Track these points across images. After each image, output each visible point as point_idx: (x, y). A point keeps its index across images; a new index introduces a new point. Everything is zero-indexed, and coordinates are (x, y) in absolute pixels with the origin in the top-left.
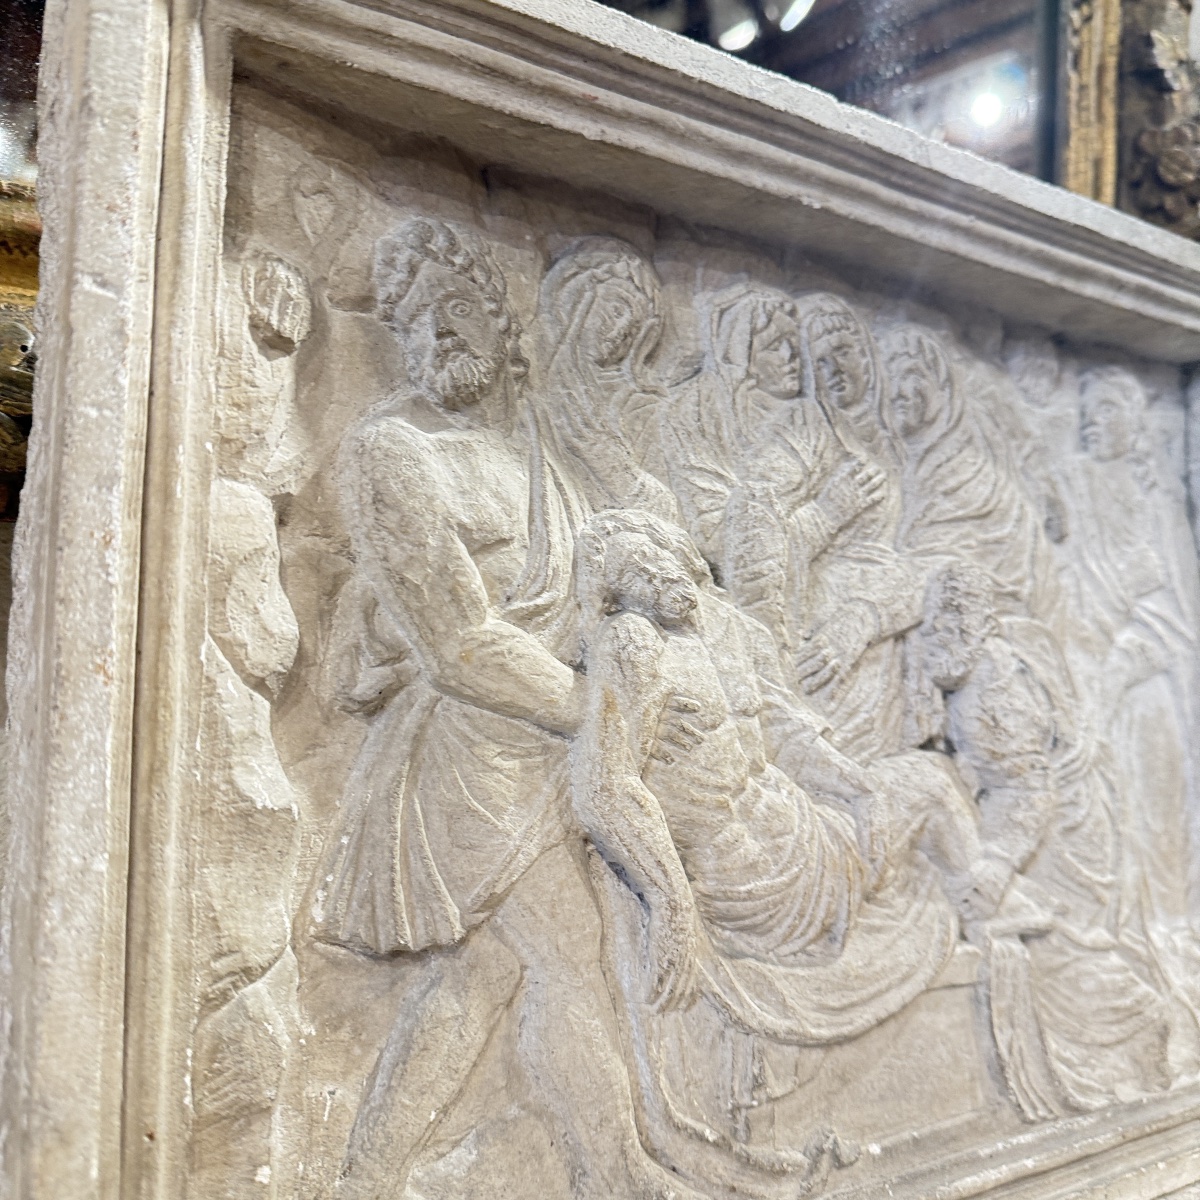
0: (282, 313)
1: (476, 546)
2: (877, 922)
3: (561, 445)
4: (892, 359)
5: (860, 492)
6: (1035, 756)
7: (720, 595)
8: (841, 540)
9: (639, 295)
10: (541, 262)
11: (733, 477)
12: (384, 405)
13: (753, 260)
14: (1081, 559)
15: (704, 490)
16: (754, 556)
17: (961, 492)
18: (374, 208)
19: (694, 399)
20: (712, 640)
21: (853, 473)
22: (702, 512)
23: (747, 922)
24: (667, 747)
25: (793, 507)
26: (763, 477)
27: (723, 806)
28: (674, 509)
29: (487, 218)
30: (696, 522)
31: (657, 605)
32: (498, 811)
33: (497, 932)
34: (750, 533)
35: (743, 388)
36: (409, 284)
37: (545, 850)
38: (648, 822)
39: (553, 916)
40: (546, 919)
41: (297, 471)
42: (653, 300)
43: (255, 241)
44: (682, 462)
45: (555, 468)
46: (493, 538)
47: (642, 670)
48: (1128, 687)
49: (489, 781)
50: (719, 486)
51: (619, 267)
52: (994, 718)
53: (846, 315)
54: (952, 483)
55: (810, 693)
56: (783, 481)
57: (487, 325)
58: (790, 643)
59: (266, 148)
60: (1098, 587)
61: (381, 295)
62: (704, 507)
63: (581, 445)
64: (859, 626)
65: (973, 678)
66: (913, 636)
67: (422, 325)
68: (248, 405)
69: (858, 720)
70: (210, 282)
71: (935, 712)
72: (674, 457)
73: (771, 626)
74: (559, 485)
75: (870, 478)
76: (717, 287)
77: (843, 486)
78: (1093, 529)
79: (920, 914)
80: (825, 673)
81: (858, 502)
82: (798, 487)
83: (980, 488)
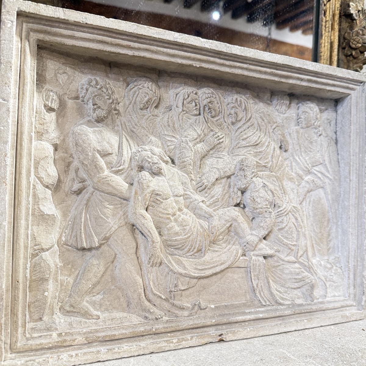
0: (52, 103)
1: (102, 155)
2: (216, 249)
3: (129, 130)
4: (228, 104)
5: (216, 140)
6: (267, 209)
7: (173, 167)
8: (211, 152)
9: (151, 92)
10: (125, 85)
11: (178, 137)
12: (81, 122)
13: (187, 80)
14: (293, 156)
15: (169, 140)
16: (183, 157)
17: (248, 139)
18: (79, 76)
19: (167, 117)
20: (168, 178)
21: (214, 135)
22: (168, 146)
23: (176, 247)
24: (153, 204)
25: (195, 144)
26: (186, 137)
27: (169, 218)
28: (160, 145)
29: (110, 75)
30: (167, 148)
31: (151, 169)
32: (108, 217)
33: (109, 246)
34: (182, 151)
35: (182, 114)
36: (87, 93)
37: (119, 227)
38: (146, 221)
39: (122, 242)
40: (120, 243)
41: (59, 138)
42: (155, 93)
43: (47, 86)
44: (163, 133)
45: (126, 136)
46: (107, 153)
47: (144, 185)
48: (309, 192)
49: (105, 210)
50: (173, 139)
51: (146, 85)
52: (254, 199)
53: (213, 93)
54: (245, 136)
55: (200, 191)
56: (191, 137)
57: (106, 102)
58: (193, 179)
59: (50, 64)
60: (298, 164)
61: (81, 96)
62: (169, 145)
63: (134, 130)
64: (214, 174)
65: (249, 188)
66: (232, 177)
67: (90, 103)
68: (44, 124)
69: (214, 199)
70: (32, 97)
71: (238, 197)
72: (161, 132)
73: (188, 175)
74: (127, 140)
75: (218, 136)
76: (176, 88)
77: (210, 138)
78: (297, 148)
79: (230, 248)
80: (204, 187)
81: (215, 143)
82: (196, 139)
83: (254, 138)
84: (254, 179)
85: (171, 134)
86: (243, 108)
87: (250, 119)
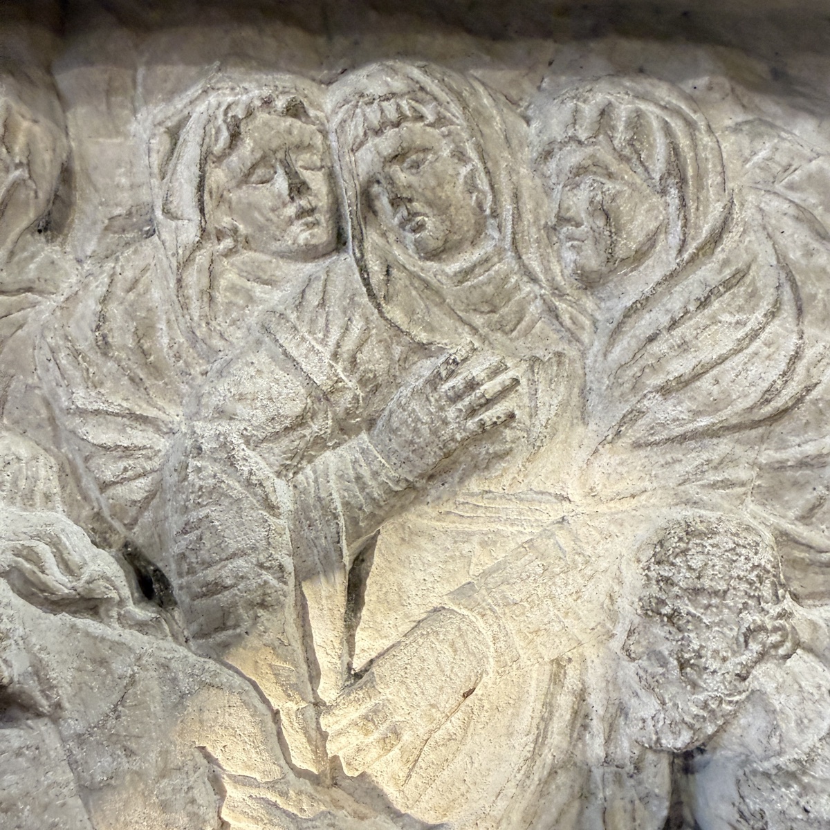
4: (548, 154)
5: (451, 413)
13: (248, 33)
15: (106, 448)
16: (204, 554)
17: (705, 383)
19: (101, 291)
20: (79, 727)
21: (436, 381)
22: (104, 486)
25: (301, 457)
26: (221, 413)
35: (202, 258)
44: (65, 403)
50: (138, 436)
53: (418, 92)
54: (680, 367)
56: (261, 416)
62: (108, 476)
71: (645, 799)
77: (414, 405)
81: (446, 433)
82: (301, 421)
83: (754, 371)
84: (765, 677)
85: (118, 402)
86: (658, 165)
87: (716, 238)
